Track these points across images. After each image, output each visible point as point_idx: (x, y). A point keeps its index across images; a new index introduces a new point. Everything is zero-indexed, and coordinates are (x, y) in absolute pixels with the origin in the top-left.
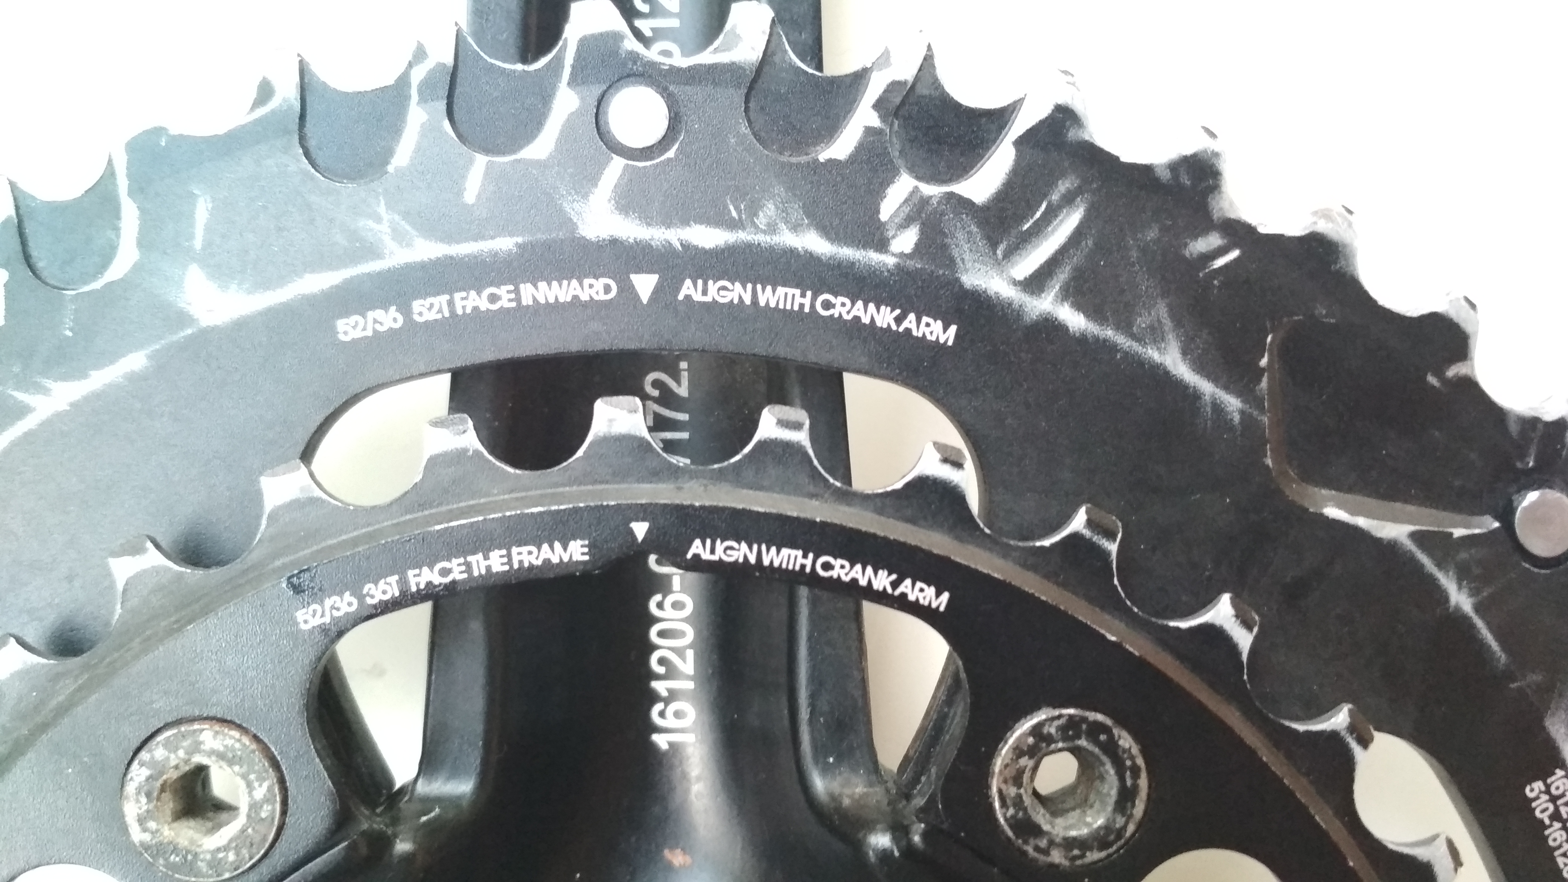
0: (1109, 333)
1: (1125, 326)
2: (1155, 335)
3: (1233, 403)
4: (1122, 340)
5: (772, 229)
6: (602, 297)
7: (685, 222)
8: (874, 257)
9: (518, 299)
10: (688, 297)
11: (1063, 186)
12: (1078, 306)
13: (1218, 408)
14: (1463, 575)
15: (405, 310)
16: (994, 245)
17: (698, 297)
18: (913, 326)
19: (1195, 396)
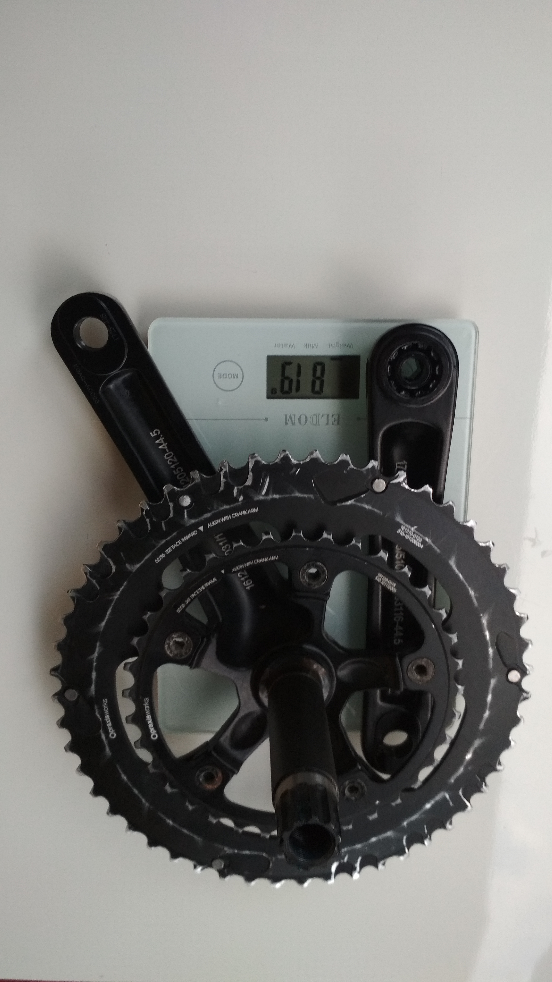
0: (284, 496)
1: (287, 493)
2: (293, 492)
3: (311, 496)
4: (287, 496)
5: (217, 508)
6: (195, 534)
7: (202, 515)
8: (237, 504)
9: (182, 541)
10: (210, 527)
11: (263, 474)
12: (277, 494)
13: (309, 498)
14: (367, 503)
15: (165, 553)
16: (257, 491)
17: (211, 526)
18: (250, 511)
19: (304, 498)
